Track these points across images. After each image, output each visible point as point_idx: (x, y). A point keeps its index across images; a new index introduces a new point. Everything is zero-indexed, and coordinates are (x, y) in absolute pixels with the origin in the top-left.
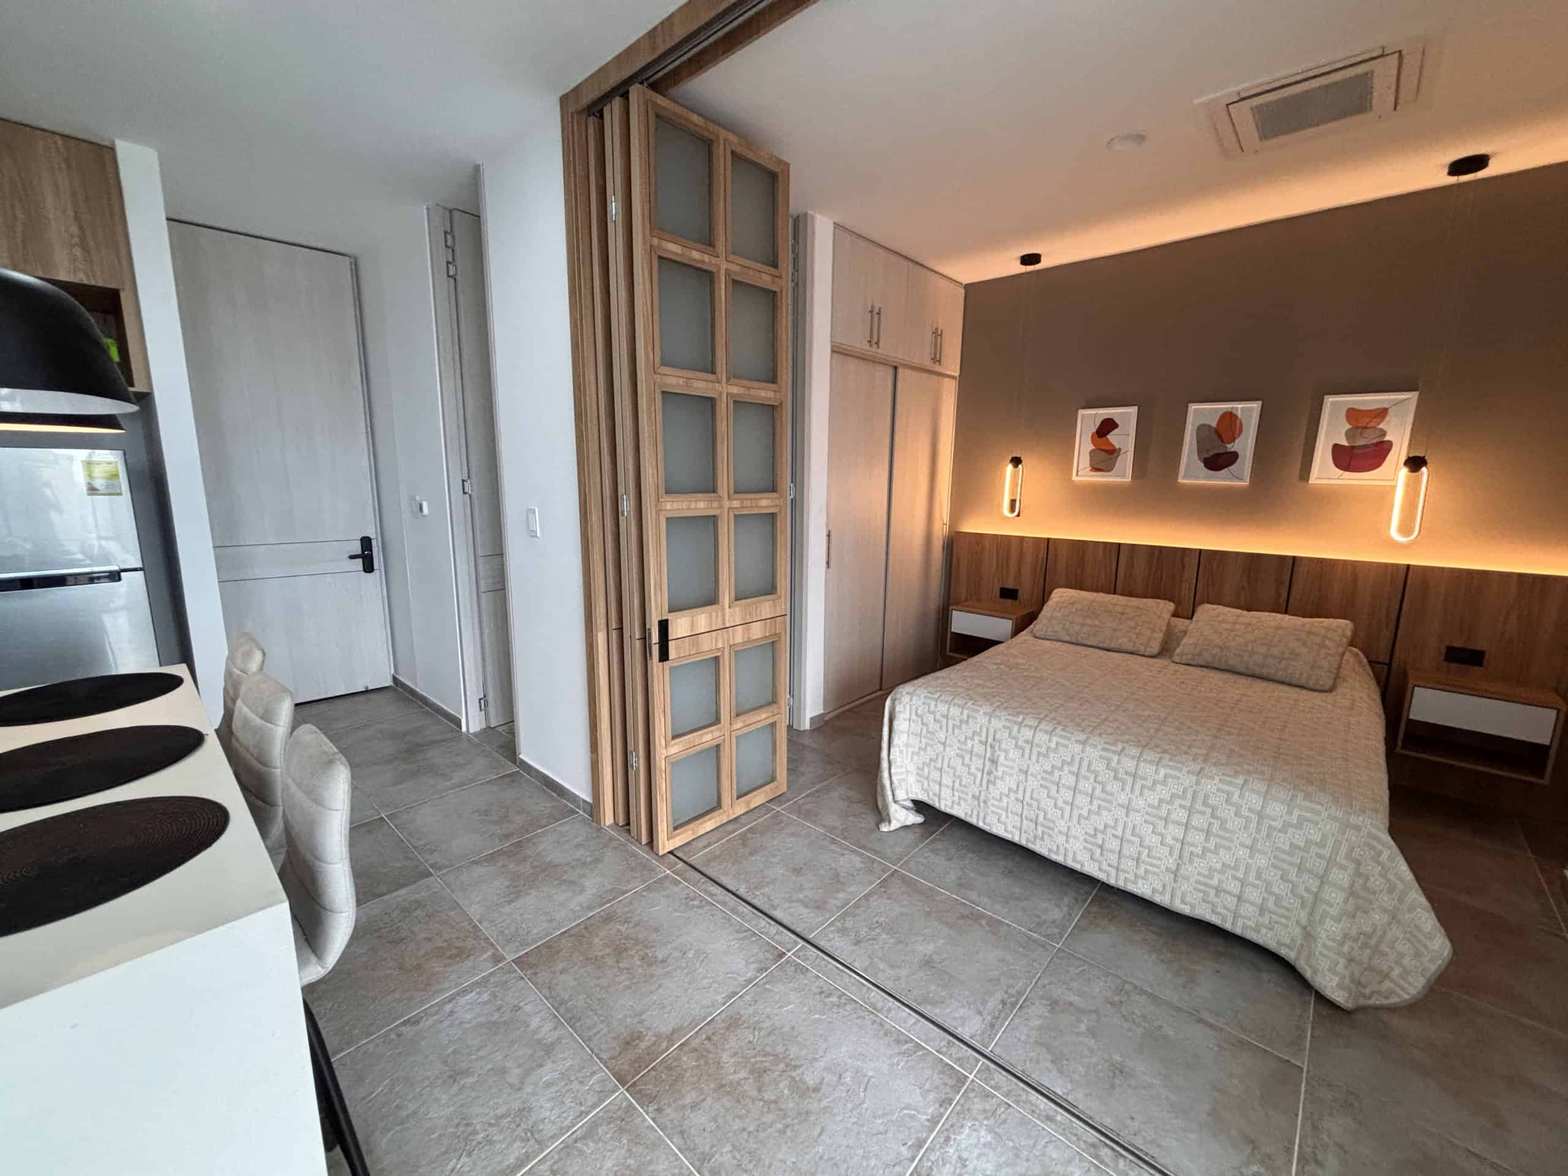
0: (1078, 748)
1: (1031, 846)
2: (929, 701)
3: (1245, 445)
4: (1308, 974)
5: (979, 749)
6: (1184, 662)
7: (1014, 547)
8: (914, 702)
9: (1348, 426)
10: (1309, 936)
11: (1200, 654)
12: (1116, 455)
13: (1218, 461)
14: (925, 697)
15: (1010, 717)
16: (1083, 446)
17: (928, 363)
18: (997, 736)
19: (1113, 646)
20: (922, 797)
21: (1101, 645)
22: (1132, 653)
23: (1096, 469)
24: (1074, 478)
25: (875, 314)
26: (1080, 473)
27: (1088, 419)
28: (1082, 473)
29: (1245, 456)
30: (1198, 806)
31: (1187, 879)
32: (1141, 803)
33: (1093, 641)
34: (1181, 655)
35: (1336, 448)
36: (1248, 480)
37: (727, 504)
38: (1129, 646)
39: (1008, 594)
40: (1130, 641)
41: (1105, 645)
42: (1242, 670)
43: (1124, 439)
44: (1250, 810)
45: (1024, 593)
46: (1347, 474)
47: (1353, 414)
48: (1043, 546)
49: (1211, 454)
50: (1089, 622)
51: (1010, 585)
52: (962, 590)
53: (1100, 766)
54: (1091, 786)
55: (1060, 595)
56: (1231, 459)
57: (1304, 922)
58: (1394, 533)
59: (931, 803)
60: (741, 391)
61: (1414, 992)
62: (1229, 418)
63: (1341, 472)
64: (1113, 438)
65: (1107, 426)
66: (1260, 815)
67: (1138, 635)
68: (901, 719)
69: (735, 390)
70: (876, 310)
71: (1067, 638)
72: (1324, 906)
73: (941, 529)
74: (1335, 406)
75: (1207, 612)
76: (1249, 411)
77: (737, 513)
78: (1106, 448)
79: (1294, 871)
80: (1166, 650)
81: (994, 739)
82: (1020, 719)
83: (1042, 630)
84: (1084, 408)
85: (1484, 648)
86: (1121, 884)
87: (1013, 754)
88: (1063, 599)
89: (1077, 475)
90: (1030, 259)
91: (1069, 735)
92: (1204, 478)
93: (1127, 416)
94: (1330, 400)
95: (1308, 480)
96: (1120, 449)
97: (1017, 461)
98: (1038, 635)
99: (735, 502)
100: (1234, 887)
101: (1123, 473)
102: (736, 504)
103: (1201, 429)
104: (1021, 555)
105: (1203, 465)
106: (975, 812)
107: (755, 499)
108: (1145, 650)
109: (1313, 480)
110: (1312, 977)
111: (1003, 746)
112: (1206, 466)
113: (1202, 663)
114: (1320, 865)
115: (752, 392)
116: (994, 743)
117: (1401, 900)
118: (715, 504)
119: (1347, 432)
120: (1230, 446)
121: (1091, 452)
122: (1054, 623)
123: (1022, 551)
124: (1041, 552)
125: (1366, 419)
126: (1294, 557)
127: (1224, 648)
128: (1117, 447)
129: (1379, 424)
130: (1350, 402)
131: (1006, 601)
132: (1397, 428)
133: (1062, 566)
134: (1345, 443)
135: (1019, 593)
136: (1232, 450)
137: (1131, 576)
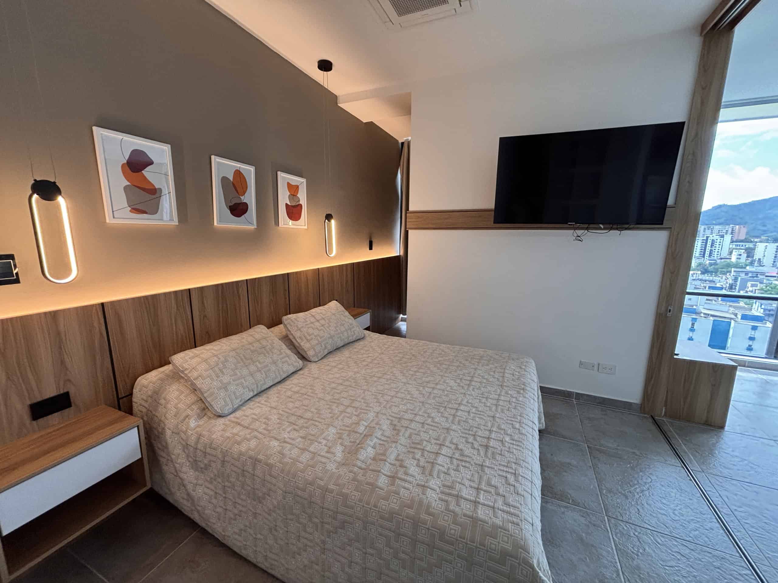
3: (251, 198)
6: (320, 358)
7: (39, 332)
9: (289, 193)
11: (325, 348)
12: (157, 195)
13: (238, 209)
16: (114, 179)
23: (137, 210)
24: (110, 219)
26: (115, 214)
27: (111, 144)
28: (118, 213)
29: (251, 206)
35: (286, 205)
36: (255, 223)
39: (50, 406)
43: (162, 177)
45: (82, 392)
46: (291, 222)
47: (289, 186)
48: (96, 314)
49: (233, 202)
51: (49, 393)
56: (244, 208)
62: (239, 174)
63: (289, 220)
65: (139, 160)
74: (283, 178)
76: (249, 172)
78: (144, 186)
89: (112, 215)
92: (232, 223)
93: (160, 151)
94: (280, 175)
95: (278, 225)
96: (160, 190)
97: (46, 190)
98: (225, 412)
101: (167, 216)
103: (224, 180)
104: (59, 338)
105: (229, 212)
108: (300, 365)
109: (280, 225)
112: (232, 213)
119: (289, 196)
120: (242, 198)
121: (126, 188)
122: (232, 388)
123: (59, 333)
124: (96, 324)
125: (293, 190)
126: (288, 274)
127: (331, 337)
128: (157, 187)
129: (297, 194)
130: (289, 178)
131: (54, 419)
132: (302, 197)
133: (131, 331)
134: (289, 203)
135: (72, 395)
136: (244, 201)
137: (205, 316)
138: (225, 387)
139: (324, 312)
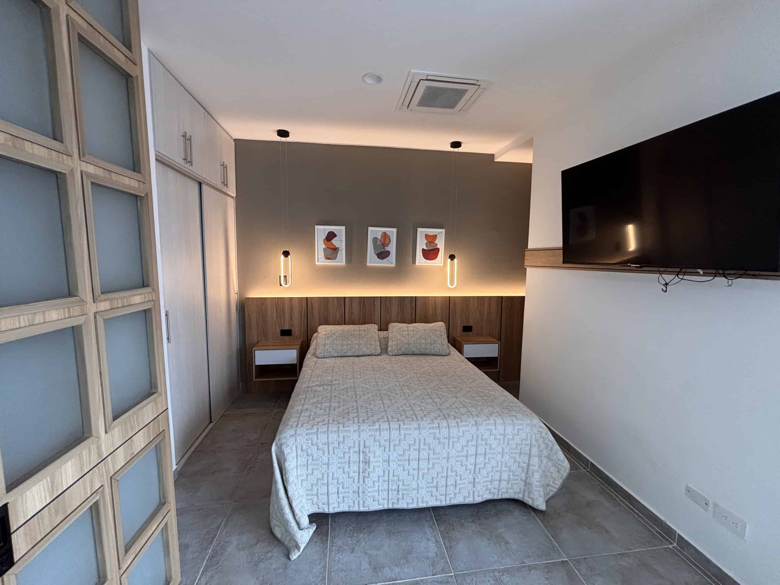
0: (417, 432)
1: (396, 506)
2: (311, 436)
3: (392, 248)
4: (530, 503)
5: (354, 457)
6: (394, 354)
7: (287, 304)
8: (299, 441)
9: (426, 241)
10: (527, 484)
11: (400, 349)
12: (337, 251)
13: (383, 255)
14: (307, 434)
15: (371, 428)
16: (320, 245)
17: (220, 186)
18: (367, 444)
19: (360, 354)
20: (315, 510)
21: (354, 354)
22: (370, 355)
23: (327, 258)
24: (317, 263)
25: (187, 139)
26: (319, 261)
27: (321, 231)
28: (320, 260)
29: (392, 252)
30: (480, 442)
31: (479, 483)
32: (454, 452)
33: (350, 354)
34: (392, 351)
35: (423, 250)
36: (394, 262)
37: (92, 308)
38: (368, 352)
39: (286, 333)
40: (367, 349)
41: (356, 354)
42: (418, 353)
43: (340, 242)
44: (500, 435)
45: (296, 331)
46: (428, 261)
47: (427, 236)
48: (305, 301)
49: (380, 251)
50: (345, 342)
51: (287, 328)
52: (253, 336)
53: (430, 440)
54: (427, 453)
55: (323, 330)
56: (387, 254)
57: (524, 478)
58: (449, 285)
59: (321, 511)
60: (100, 172)
61: (557, 487)
62: (385, 235)
63: (425, 260)
64: (334, 241)
65: (331, 236)
66: (504, 435)
67: (371, 344)
68: (291, 459)
69: (91, 169)
70: (188, 137)
71: (336, 355)
72: (533, 467)
73: (234, 298)
74: (422, 232)
75: (395, 327)
76: (392, 232)
77: (105, 318)
78: (332, 247)
79: (517, 456)
80: (384, 350)
81: (365, 447)
82: (377, 427)
83: (321, 353)
84: (317, 225)
85: (472, 325)
86: (448, 503)
87: (379, 452)
88: (327, 333)
89: (318, 261)
90: (283, 133)
91: (409, 426)
92: (378, 263)
93: (340, 230)
94: (420, 230)
95: (415, 264)
96: (339, 248)
97: (286, 254)
98: (319, 356)
99: (102, 304)
100: (497, 477)
101: (341, 260)
102: (104, 306)
103: (375, 240)
104: (291, 308)
105: (376, 257)
106: (356, 502)
107: (126, 297)
108: (376, 353)
109: (417, 264)
110: (533, 503)
111: (372, 449)
112: (378, 257)
113: (401, 353)
114: (527, 448)
115: (114, 177)
116: (365, 450)
117: (551, 450)
118: (76, 310)
119: (426, 243)
120: (386, 248)
121: (324, 249)
122: (327, 347)
123: (292, 306)
124: (304, 305)
125: (431, 239)
126: (416, 297)
127: (409, 344)
128: (337, 247)
129: (435, 240)
130: (426, 231)
131: (286, 338)
132: (440, 243)
133: (316, 312)
134: (425, 248)
135: (292, 331)
136: (388, 250)
137: (352, 313)
138: (324, 345)
139: (418, 327)
